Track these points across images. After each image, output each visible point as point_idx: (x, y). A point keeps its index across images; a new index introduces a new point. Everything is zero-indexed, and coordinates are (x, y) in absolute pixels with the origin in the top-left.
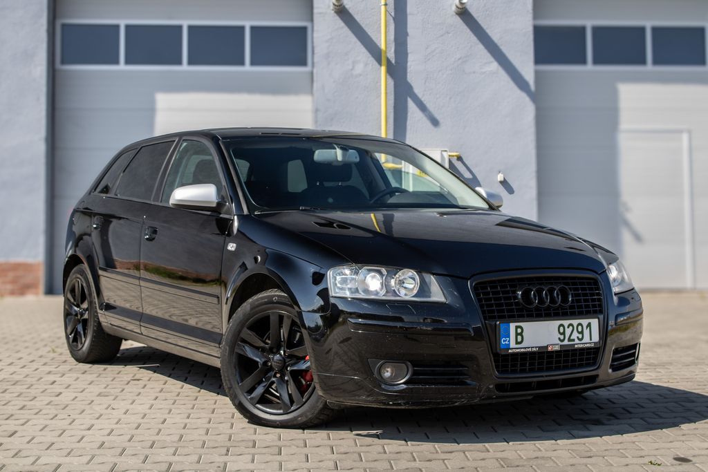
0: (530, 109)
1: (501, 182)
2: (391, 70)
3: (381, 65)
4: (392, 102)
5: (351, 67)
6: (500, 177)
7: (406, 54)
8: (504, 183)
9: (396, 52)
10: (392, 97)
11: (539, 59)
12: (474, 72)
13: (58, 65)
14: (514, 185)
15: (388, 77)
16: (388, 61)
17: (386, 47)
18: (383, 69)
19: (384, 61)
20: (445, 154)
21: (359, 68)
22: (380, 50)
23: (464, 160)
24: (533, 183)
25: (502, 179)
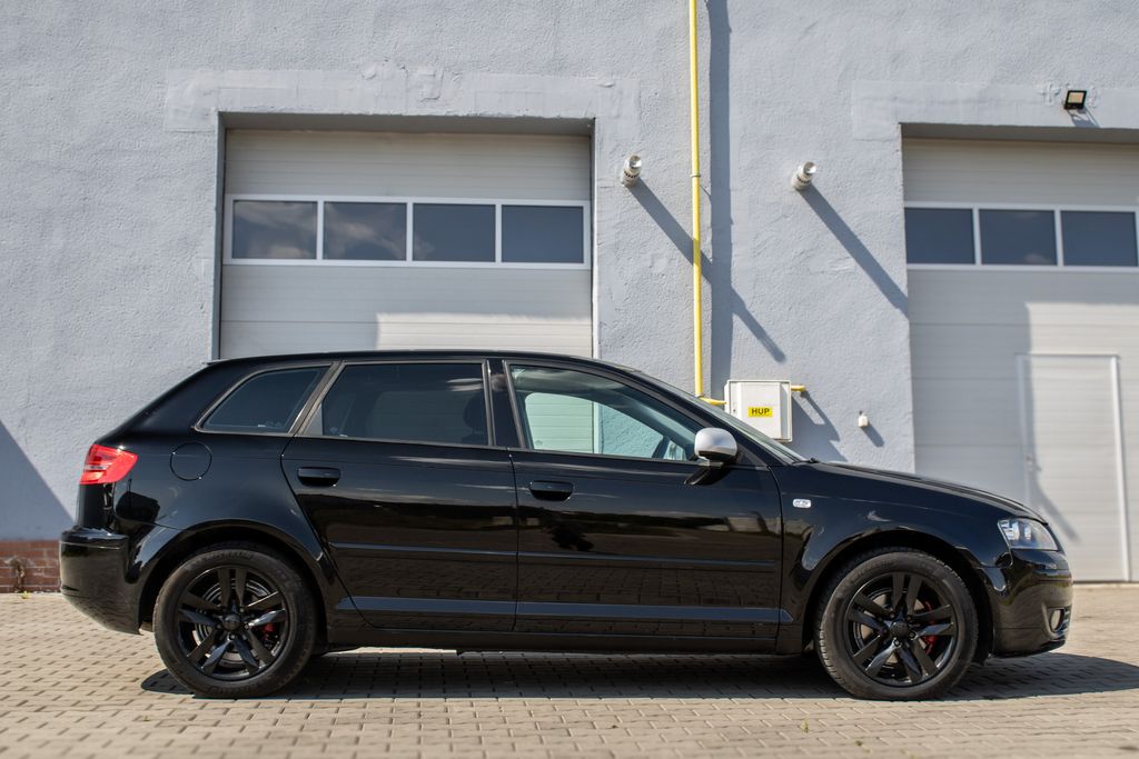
0: (901, 325)
1: (863, 428)
2: (707, 271)
3: (691, 261)
4: (709, 313)
5: (649, 264)
6: (862, 421)
7: (729, 245)
8: (868, 429)
9: (713, 242)
10: (709, 306)
11: (913, 256)
12: (823, 272)
13: (228, 260)
14: (882, 433)
15: (703, 278)
16: (703, 256)
17: (699, 236)
18: (696, 268)
19: (697, 256)
20: (786, 387)
21: (661, 265)
22: (691, 242)
23: (812, 396)
24: (909, 429)
25: (866, 424)
